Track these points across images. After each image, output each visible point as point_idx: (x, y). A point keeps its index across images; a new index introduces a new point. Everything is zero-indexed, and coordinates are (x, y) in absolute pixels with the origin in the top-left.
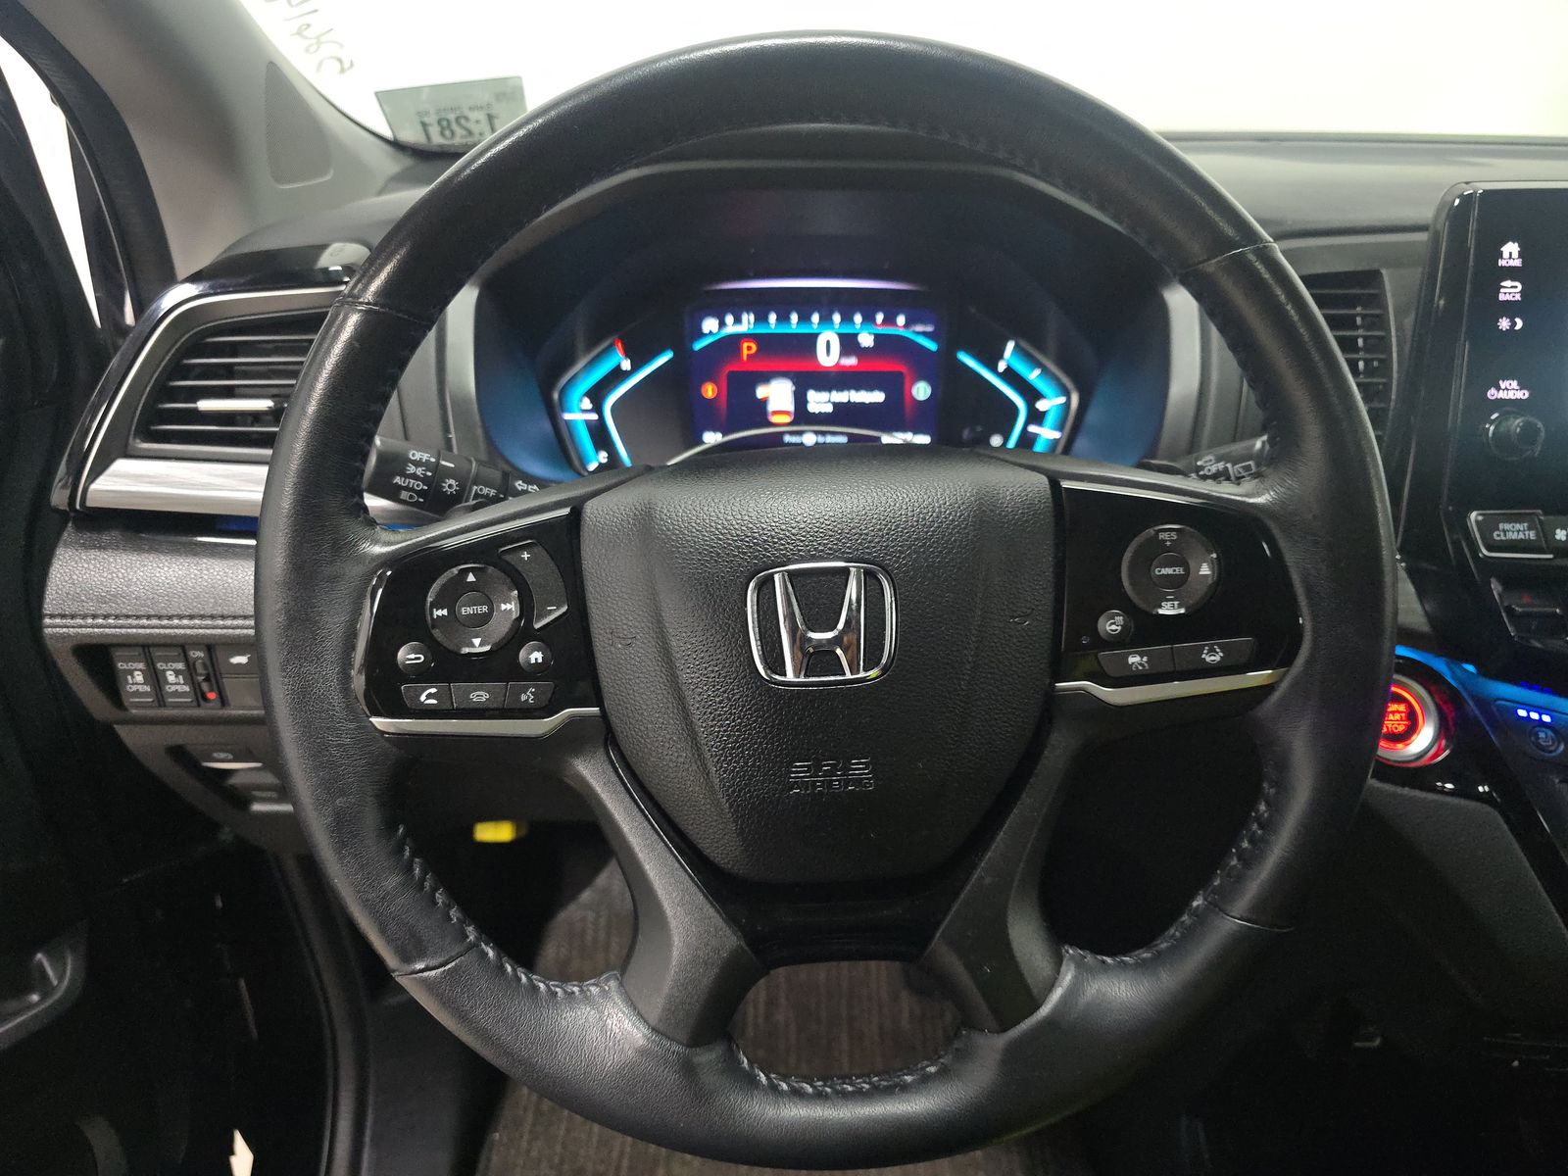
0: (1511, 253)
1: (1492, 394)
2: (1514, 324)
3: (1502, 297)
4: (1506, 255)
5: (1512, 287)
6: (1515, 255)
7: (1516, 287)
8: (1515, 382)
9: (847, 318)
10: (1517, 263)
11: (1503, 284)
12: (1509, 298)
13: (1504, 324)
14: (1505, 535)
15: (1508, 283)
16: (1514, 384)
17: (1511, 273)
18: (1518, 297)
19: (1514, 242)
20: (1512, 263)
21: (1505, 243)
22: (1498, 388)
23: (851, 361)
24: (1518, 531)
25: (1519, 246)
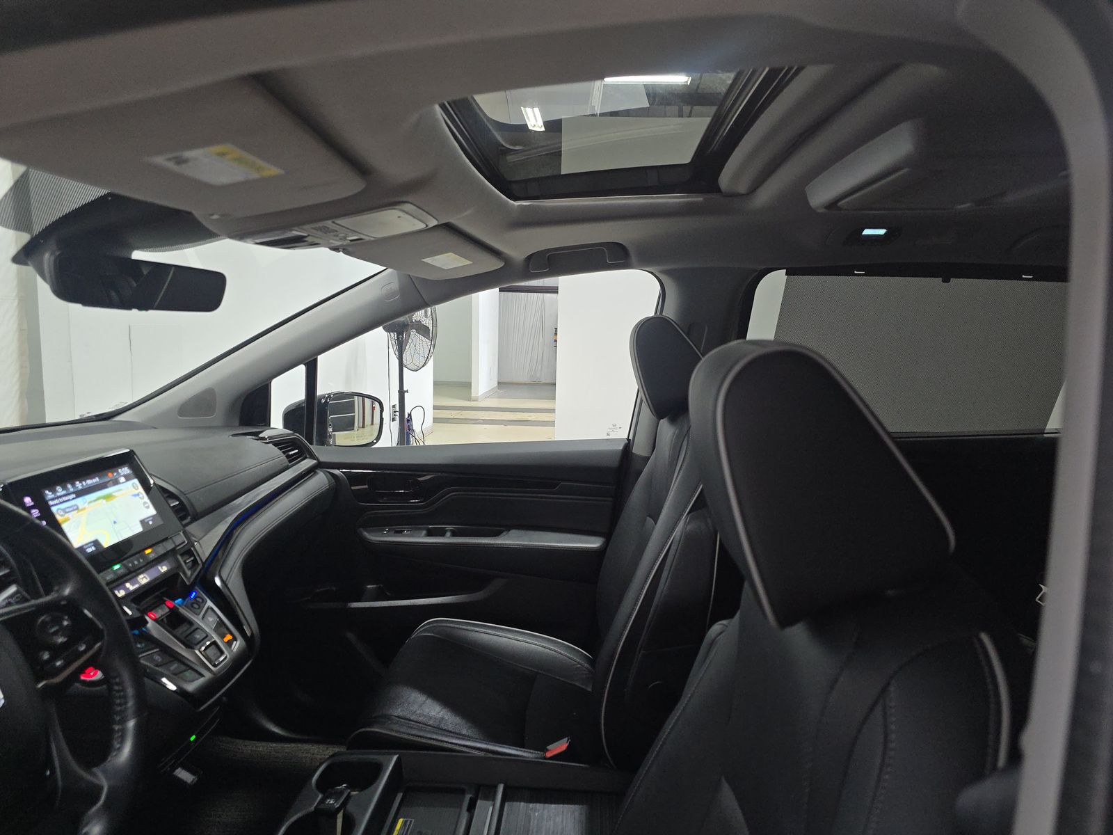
0: (28, 501)
6: (30, 501)
7: (36, 511)
18: (38, 514)
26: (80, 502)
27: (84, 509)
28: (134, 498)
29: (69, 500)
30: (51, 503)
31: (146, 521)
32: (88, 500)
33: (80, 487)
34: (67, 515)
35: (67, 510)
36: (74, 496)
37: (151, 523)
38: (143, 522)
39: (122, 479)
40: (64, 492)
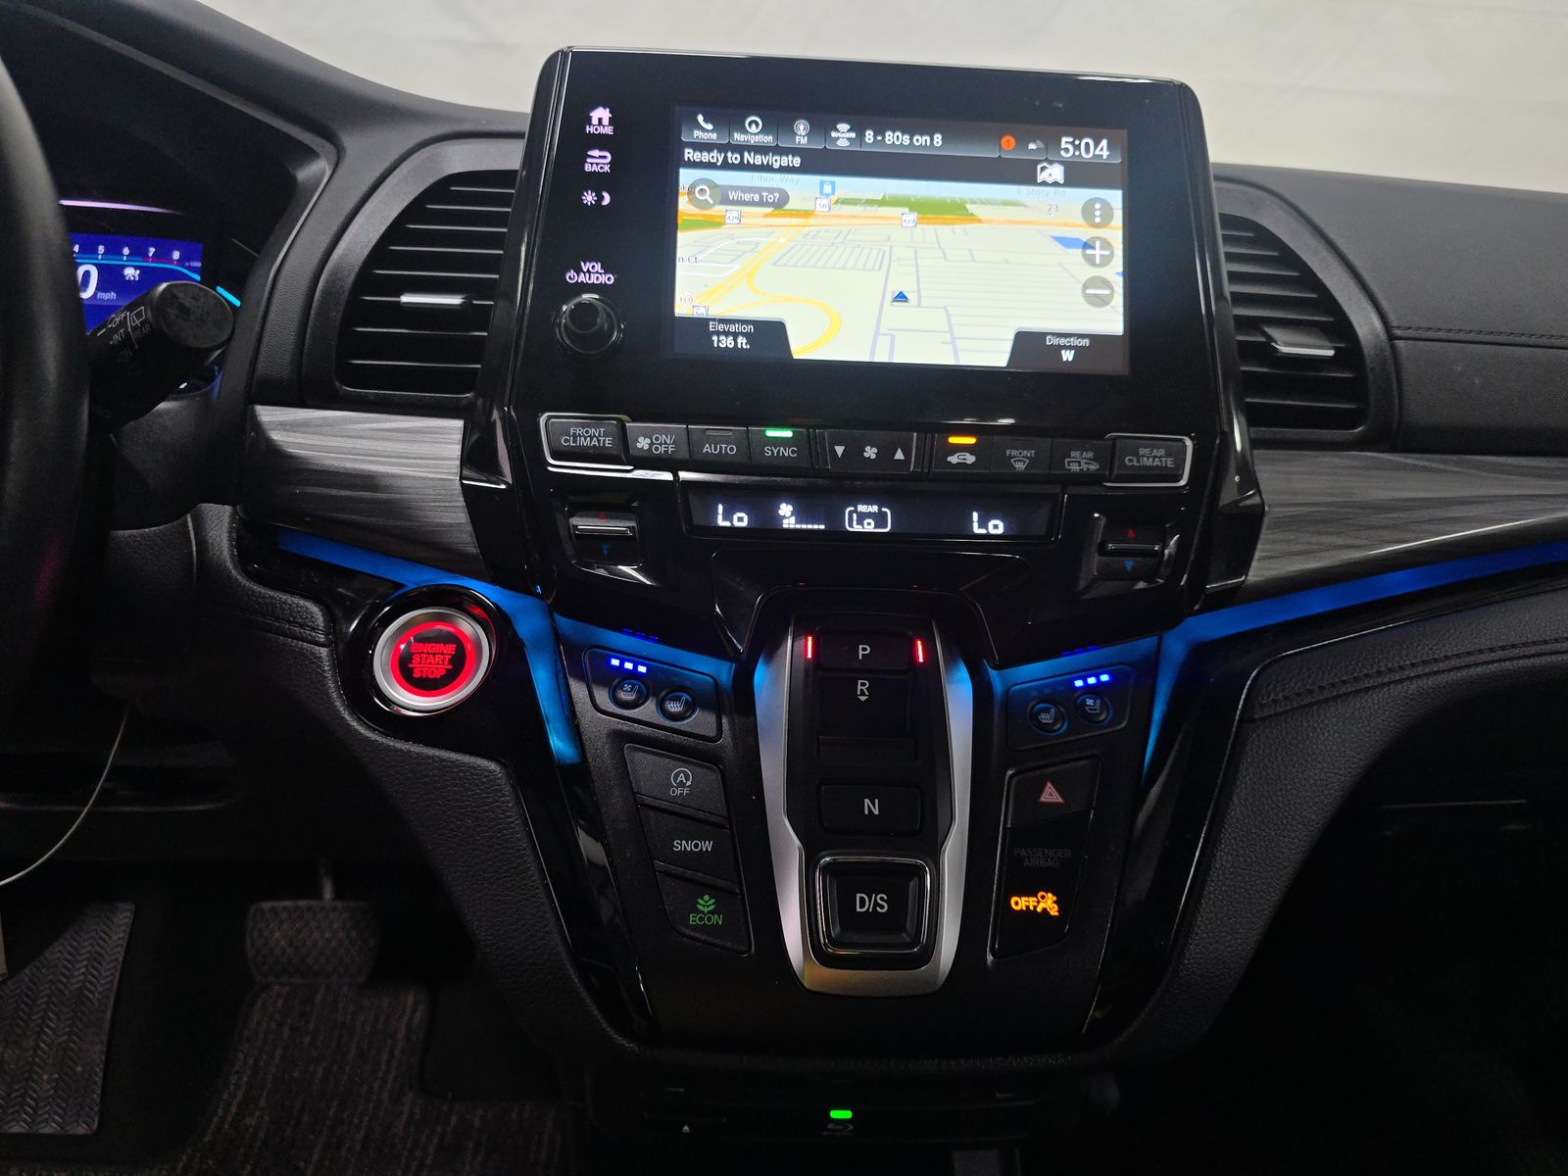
0: (600, 120)
1: (571, 277)
2: (601, 198)
3: (588, 168)
4: (595, 121)
5: (600, 157)
6: (606, 122)
7: (605, 157)
8: (599, 264)
9: (114, 250)
10: (609, 130)
11: (590, 153)
12: (595, 168)
13: (589, 198)
14: (575, 441)
15: (596, 153)
16: (598, 267)
17: (600, 142)
18: (607, 168)
19: (605, 108)
20: (601, 130)
21: (594, 107)
22: (579, 270)
23: (110, 296)
24: (591, 438)
25: (610, 112)
26: (804, 188)
27: (806, 214)
28: (1058, 248)
29: (768, 168)
30: (689, 154)
31: (1050, 341)
32: (840, 194)
33: (843, 143)
34: (719, 209)
35: (732, 195)
36: (797, 161)
37: (1068, 356)
38: (1026, 342)
39: (1056, 172)
40: (768, 139)
